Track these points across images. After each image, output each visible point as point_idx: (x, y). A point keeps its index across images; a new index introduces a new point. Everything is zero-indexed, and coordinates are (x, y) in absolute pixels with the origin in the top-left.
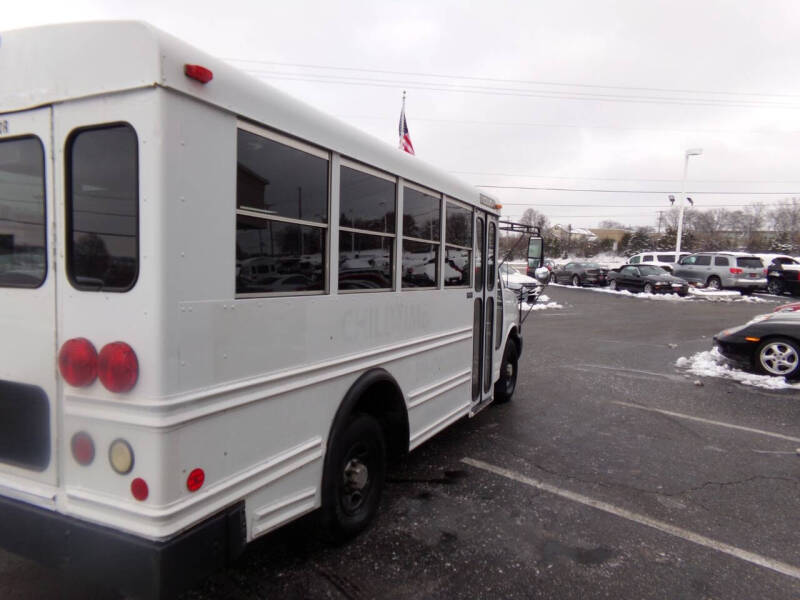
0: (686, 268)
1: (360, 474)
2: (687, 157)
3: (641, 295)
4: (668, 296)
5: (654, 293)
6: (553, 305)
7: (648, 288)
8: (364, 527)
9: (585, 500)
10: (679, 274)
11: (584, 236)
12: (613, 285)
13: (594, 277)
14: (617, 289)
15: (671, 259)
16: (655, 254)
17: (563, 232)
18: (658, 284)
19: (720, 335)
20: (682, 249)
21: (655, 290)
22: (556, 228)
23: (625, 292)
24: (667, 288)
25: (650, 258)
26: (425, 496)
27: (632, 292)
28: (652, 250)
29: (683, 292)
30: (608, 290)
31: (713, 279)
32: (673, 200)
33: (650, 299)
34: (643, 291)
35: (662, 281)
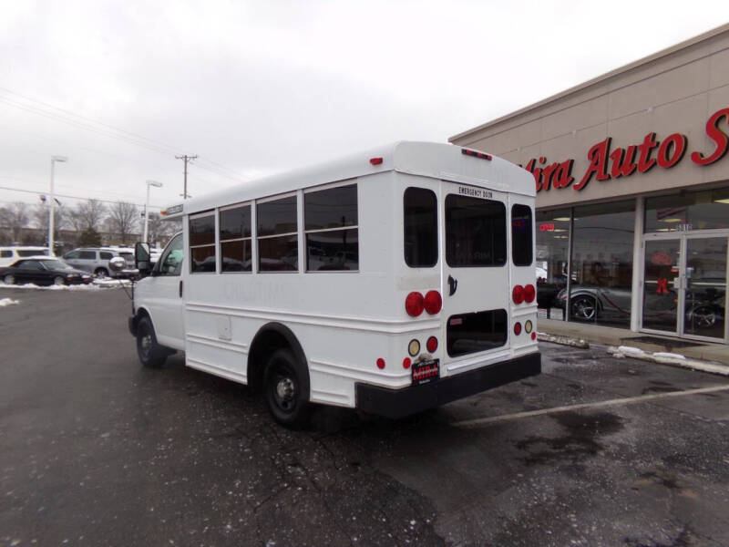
2: (53, 162)
3: (54, 287)
5: (68, 285)
14: (15, 283)
18: (70, 276)
21: (67, 281)
23: (31, 286)
24: (78, 280)
27: (40, 285)
28: (10, 245)
30: (3, 285)
31: (100, 271)
32: (44, 200)
33: (64, 290)
34: (53, 284)
35: (73, 274)
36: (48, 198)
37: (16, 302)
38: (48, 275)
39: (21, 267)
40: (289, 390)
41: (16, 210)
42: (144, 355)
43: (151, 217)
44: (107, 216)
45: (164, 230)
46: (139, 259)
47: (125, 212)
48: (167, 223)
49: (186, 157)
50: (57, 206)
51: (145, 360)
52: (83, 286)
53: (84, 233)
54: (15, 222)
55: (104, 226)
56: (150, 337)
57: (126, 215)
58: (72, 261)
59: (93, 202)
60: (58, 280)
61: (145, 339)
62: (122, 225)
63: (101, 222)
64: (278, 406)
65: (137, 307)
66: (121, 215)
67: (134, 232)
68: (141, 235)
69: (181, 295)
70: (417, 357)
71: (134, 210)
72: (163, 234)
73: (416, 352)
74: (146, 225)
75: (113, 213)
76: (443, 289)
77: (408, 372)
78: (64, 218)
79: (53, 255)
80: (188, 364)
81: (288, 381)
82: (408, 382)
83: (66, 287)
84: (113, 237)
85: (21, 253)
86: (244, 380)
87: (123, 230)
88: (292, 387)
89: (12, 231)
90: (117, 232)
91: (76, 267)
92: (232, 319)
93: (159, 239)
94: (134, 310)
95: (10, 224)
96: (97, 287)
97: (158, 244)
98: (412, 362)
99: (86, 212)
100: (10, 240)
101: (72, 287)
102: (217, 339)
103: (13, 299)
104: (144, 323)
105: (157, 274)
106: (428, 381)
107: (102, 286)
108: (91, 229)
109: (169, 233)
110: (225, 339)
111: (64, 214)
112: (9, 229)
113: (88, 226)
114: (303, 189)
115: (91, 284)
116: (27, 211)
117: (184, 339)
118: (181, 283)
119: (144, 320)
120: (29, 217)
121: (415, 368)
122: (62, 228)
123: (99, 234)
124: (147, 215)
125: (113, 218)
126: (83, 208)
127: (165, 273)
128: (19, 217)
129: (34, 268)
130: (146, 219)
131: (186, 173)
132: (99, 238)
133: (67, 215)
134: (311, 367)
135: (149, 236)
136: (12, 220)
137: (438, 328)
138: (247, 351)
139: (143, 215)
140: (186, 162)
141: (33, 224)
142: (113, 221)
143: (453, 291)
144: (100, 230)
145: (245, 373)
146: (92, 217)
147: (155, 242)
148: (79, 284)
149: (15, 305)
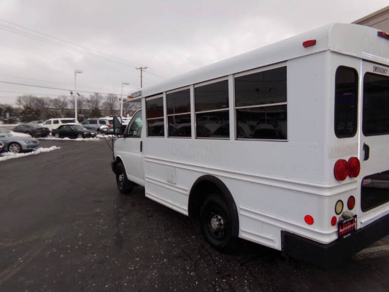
2: (75, 73)
3: (78, 139)
5: (84, 138)
12: (57, 135)
13: (41, 132)
14: (59, 137)
18: (85, 133)
21: (84, 136)
23: (67, 139)
24: (89, 135)
27: (71, 138)
28: (59, 117)
32: (72, 93)
33: (83, 141)
34: (77, 137)
35: (87, 132)
36: (74, 92)
37: (59, 148)
38: (75, 133)
39: (62, 129)
40: (220, 224)
41: (62, 100)
42: (120, 185)
43: (124, 101)
44: (104, 101)
45: (131, 107)
46: (115, 127)
47: (112, 98)
48: (132, 103)
49: (141, 68)
50: (79, 97)
51: (121, 188)
52: (91, 139)
53: (93, 111)
54: (62, 105)
55: (102, 107)
56: (123, 175)
57: (113, 100)
58: (86, 125)
59: (97, 94)
60: (80, 136)
61: (120, 176)
62: (111, 105)
63: (101, 104)
64: (211, 234)
65: (116, 156)
66: (110, 100)
67: (117, 109)
68: (120, 111)
69: (141, 150)
70: (341, 214)
71: (116, 98)
72: (131, 110)
73: (340, 211)
74: (122, 105)
75: (106, 100)
76: (359, 155)
77: (335, 229)
78: (84, 103)
79: (78, 122)
80: (147, 195)
81: (219, 217)
82: (335, 237)
83: (84, 139)
84: (107, 112)
85: (63, 122)
86: (186, 213)
87: (111, 108)
88: (222, 222)
89: (60, 110)
90: (108, 109)
91: (88, 128)
92: (177, 169)
93: (128, 112)
94: (114, 157)
95: (59, 107)
96: (98, 139)
97: (128, 115)
98: (338, 221)
99: (94, 99)
100: (60, 115)
101: (86, 139)
102: (166, 182)
103: (57, 146)
104: (120, 166)
105: (126, 136)
106: (349, 235)
107: (101, 138)
108: (96, 108)
109: (133, 109)
110: (171, 183)
111: (84, 101)
112: (59, 109)
113: (95, 107)
114: (234, 74)
115: (95, 138)
116: (67, 100)
117: (144, 179)
118: (141, 142)
119: (119, 164)
120: (68, 103)
121: (341, 225)
122: (83, 108)
123: (100, 110)
124: (122, 100)
125: (106, 102)
126: (92, 97)
127: (131, 136)
128: (64, 103)
129: (68, 129)
130: (122, 102)
131: (141, 77)
132: (100, 113)
133: (85, 102)
134: (240, 212)
135: (123, 111)
136: (60, 104)
137: (356, 189)
138: (188, 193)
139: (120, 100)
140: (141, 71)
141: (69, 107)
142: (106, 104)
143: (366, 157)
144: (100, 109)
145: (186, 208)
146: (97, 102)
147: (126, 114)
148: (90, 137)
149: (58, 149)
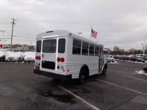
0: (145, 57)
1: (83, 77)
4: (140, 62)
5: (138, 62)
6: (117, 63)
7: (136, 61)
8: (83, 83)
9: (112, 84)
10: (144, 58)
11: (126, 51)
12: (130, 60)
13: (126, 58)
15: (142, 56)
16: (139, 55)
17: (122, 50)
19: (144, 68)
20: (145, 54)
22: (121, 50)
25: (138, 55)
26: (91, 82)
27: (133, 61)
29: (144, 62)
30: (129, 61)
32: (143, 45)
137: (40, 62)
